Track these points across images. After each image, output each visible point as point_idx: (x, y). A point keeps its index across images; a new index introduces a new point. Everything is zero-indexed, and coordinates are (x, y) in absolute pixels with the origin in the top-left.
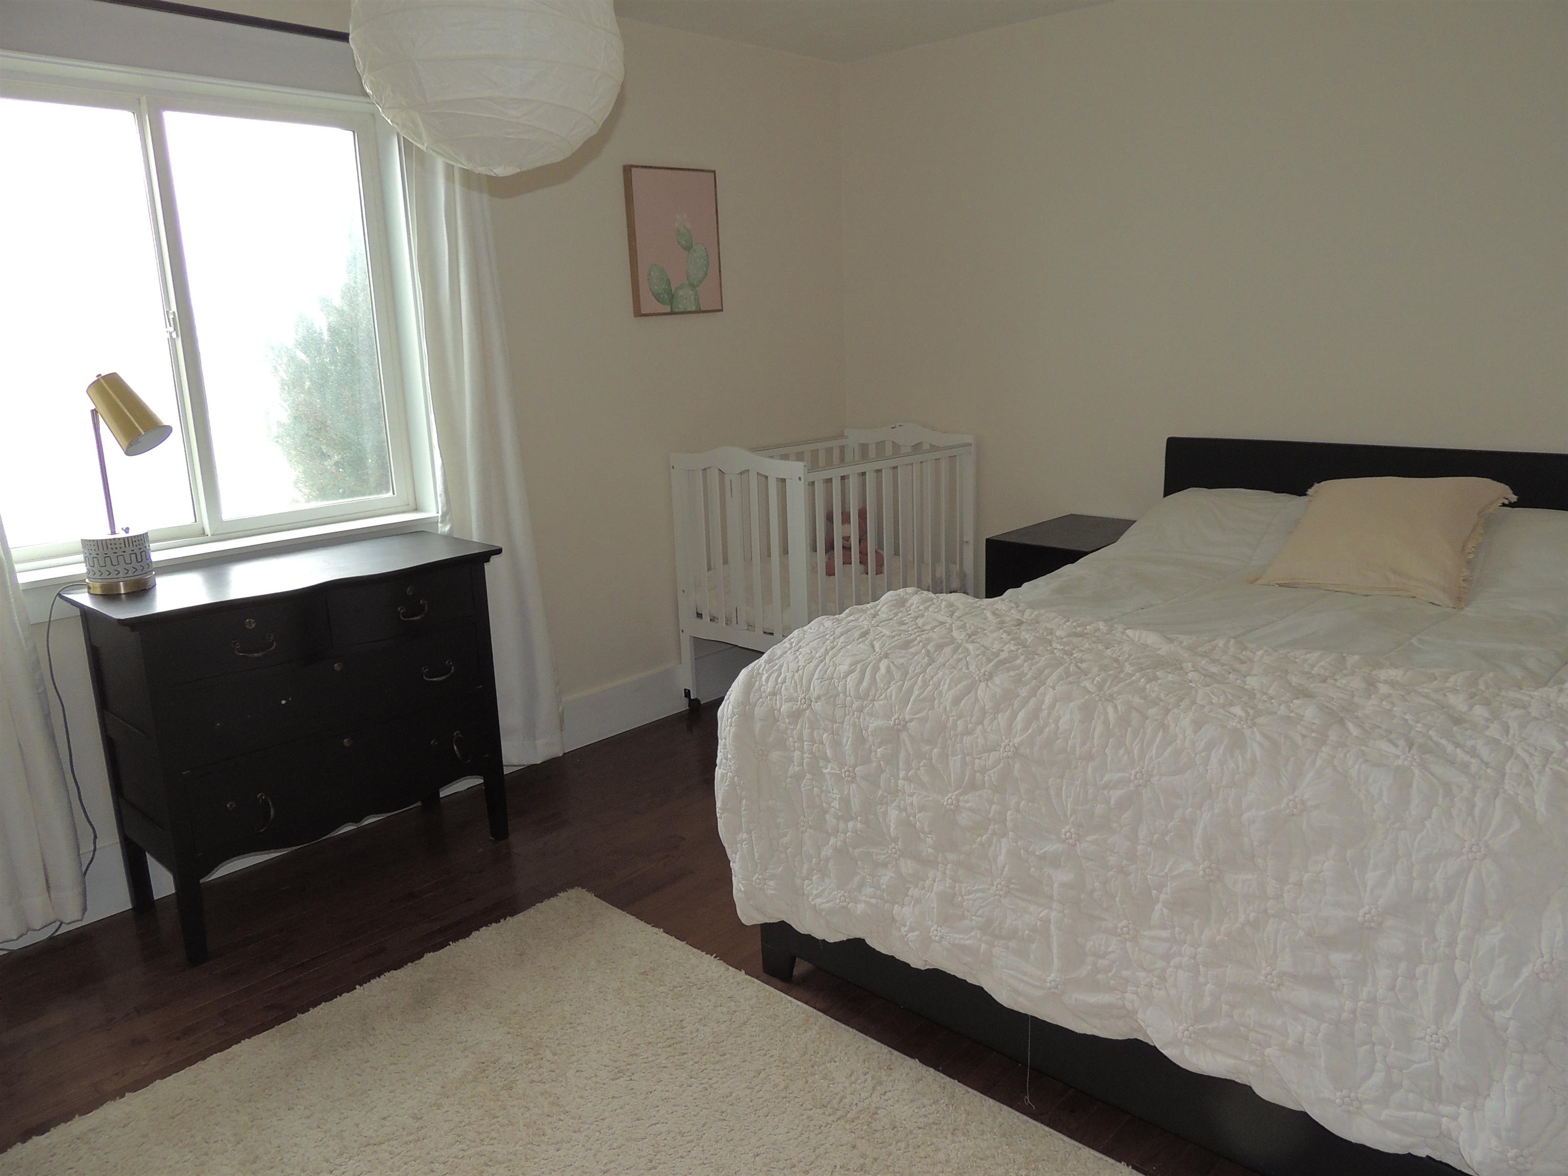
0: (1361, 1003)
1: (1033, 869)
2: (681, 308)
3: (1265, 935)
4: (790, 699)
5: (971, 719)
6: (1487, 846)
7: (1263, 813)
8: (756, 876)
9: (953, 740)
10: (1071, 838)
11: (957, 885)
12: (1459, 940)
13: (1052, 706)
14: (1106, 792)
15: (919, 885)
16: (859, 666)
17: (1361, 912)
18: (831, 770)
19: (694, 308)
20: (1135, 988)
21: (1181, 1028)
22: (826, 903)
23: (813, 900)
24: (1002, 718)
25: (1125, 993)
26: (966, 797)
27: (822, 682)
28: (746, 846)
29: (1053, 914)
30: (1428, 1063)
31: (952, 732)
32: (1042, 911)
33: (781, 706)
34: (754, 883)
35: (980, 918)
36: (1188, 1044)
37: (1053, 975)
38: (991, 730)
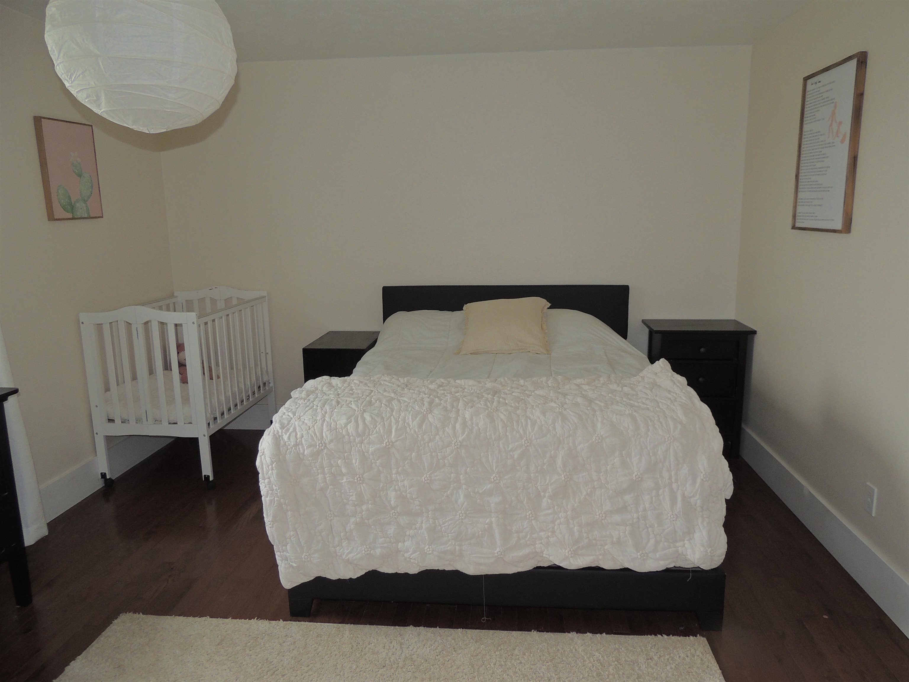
0: (640, 513)
1: (478, 500)
2: (78, 215)
3: (596, 497)
4: (310, 446)
5: (432, 434)
6: (673, 436)
7: (587, 444)
8: (304, 554)
9: (423, 446)
10: (497, 479)
11: (436, 521)
12: (673, 475)
13: (471, 419)
14: (511, 453)
15: (413, 528)
16: (353, 418)
17: (634, 476)
18: (347, 480)
19: (86, 216)
20: (540, 541)
21: (566, 551)
22: (357, 555)
23: (346, 556)
24: (449, 430)
25: (535, 545)
26: (436, 474)
27: (331, 432)
28: (294, 539)
29: (493, 519)
30: (671, 528)
31: (422, 442)
32: (486, 520)
33: (304, 451)
34: (303, 559)
35: (454, 534)
36: (572, 557)
37: (498, 549)
38: (445, 436)
